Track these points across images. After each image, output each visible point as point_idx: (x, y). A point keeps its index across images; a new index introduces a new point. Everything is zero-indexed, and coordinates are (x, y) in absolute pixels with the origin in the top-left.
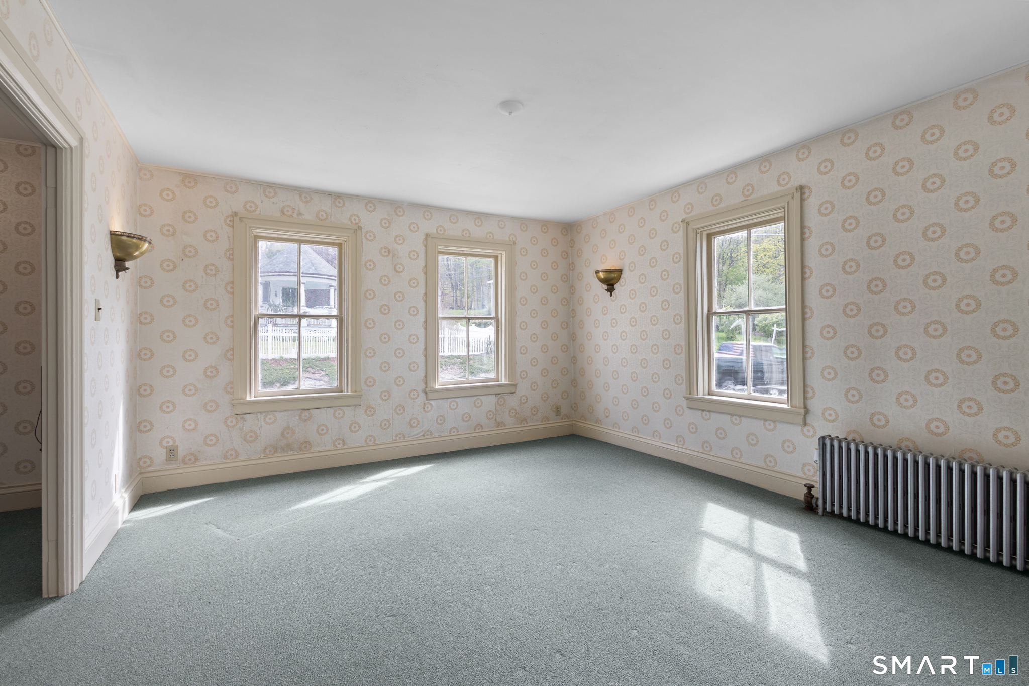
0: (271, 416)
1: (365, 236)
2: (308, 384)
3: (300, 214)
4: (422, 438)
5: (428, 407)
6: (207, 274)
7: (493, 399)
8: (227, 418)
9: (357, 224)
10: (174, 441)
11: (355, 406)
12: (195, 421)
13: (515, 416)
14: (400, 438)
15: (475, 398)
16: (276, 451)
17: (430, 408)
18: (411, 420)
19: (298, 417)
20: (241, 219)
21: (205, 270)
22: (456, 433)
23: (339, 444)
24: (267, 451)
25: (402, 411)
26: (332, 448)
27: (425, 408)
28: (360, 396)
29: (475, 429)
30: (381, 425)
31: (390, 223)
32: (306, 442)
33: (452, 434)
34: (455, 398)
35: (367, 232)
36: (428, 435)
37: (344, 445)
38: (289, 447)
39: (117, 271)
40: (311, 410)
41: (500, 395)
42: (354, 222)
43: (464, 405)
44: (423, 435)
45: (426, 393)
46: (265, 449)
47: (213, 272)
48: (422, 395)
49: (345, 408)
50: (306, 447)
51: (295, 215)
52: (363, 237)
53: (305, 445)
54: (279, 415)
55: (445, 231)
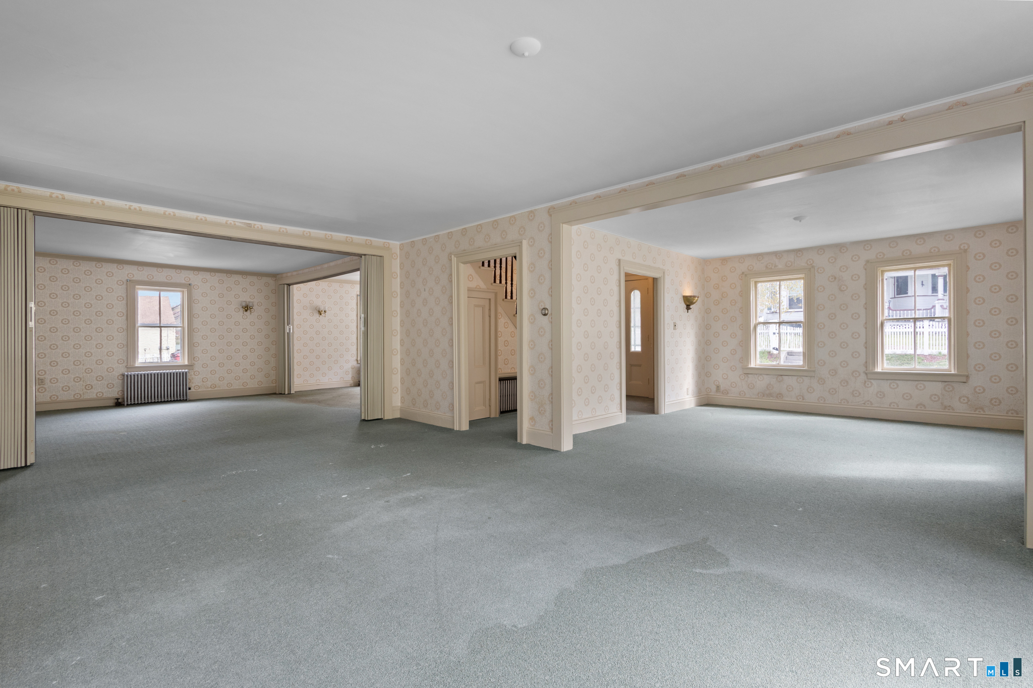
0: (761, 377)
1: (817, 271)
2: (783, 362)
3: (776, 266)
4: (863, 405)
5: (868, 384)
6: (731, 305)
7: (940, 385)
8: (740, 375)
9: (811, 264)
10: (719, 383)
11: (811, 377)
12: (727, 375)
13: (967, 403)
14: (844, 402)
15: (917, 382)
16: (764, 396)
17: (870, 385)
18: (853, 391)
19: (775, 379)
20: (746, 275)
21: (731, 303)
22: (896, 407)
23: (800, 398)
24: (759, 395)
25: (846, 384)
26: (796, 400)
27: (866, 384)
28: (814, 371)
29: (917, 407)
30: (829, 391)
31: (836, 259)
32: (780, 394)
33: (892, 407)
34: (895, 380)
35: (818, 268)
36: (868, 404)
37: (803, 399)
38: (770, 395)
39: (688, 310)
40: (783, 376)
41: (946, 383)
42: (809, 263)
43: (904, 387)
44: (864, 404)
45: (866, 374)
46: (758, 394)
47: (734, 304)
48: (863, 377)
49: (804, 378)
50: (780, 397)
51: (773, 267)
52: (816, 272)
53: (780, 395)
54: (765, 376)
55: (884, 255)
